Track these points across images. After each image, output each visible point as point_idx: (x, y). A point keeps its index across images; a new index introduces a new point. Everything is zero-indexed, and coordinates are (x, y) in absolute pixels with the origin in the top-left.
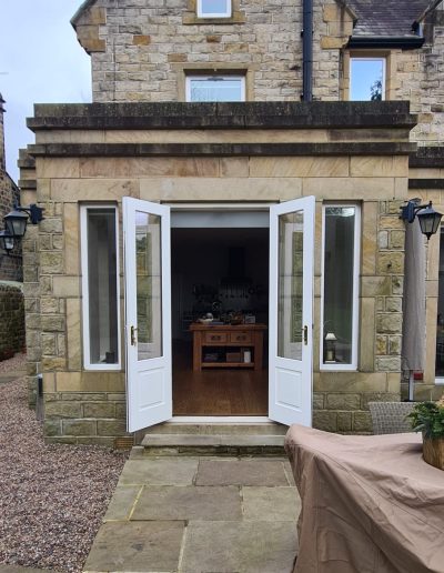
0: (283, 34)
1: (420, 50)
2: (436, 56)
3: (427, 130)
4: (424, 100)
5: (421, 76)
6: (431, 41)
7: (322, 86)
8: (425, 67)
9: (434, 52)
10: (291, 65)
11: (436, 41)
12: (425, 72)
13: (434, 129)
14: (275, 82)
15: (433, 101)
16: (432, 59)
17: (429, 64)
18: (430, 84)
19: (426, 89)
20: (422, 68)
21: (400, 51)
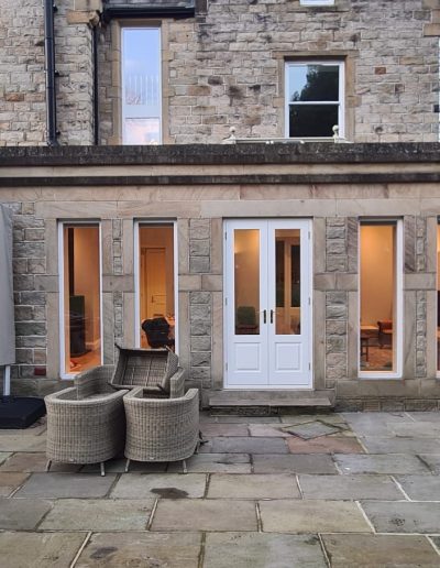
0: (28, 9)
1: (192, 20)
2: (211, 25)
3: (205, 104)
4: (199, 72)
5: (197, 47)
6: (205, 10)
7: (69, 62)
8: (200, 37)
9: (208, 21)
10: (36, 41)
11: (210, 10)
12: (200, 42)
13: (213, 102)
14: (21, 59)
15: (211, 72)
16: (206, 28)
17: (204, 34)
18: (206, 55)
19: (201, 60)
20: (197, 38)
21: (172, 20)
